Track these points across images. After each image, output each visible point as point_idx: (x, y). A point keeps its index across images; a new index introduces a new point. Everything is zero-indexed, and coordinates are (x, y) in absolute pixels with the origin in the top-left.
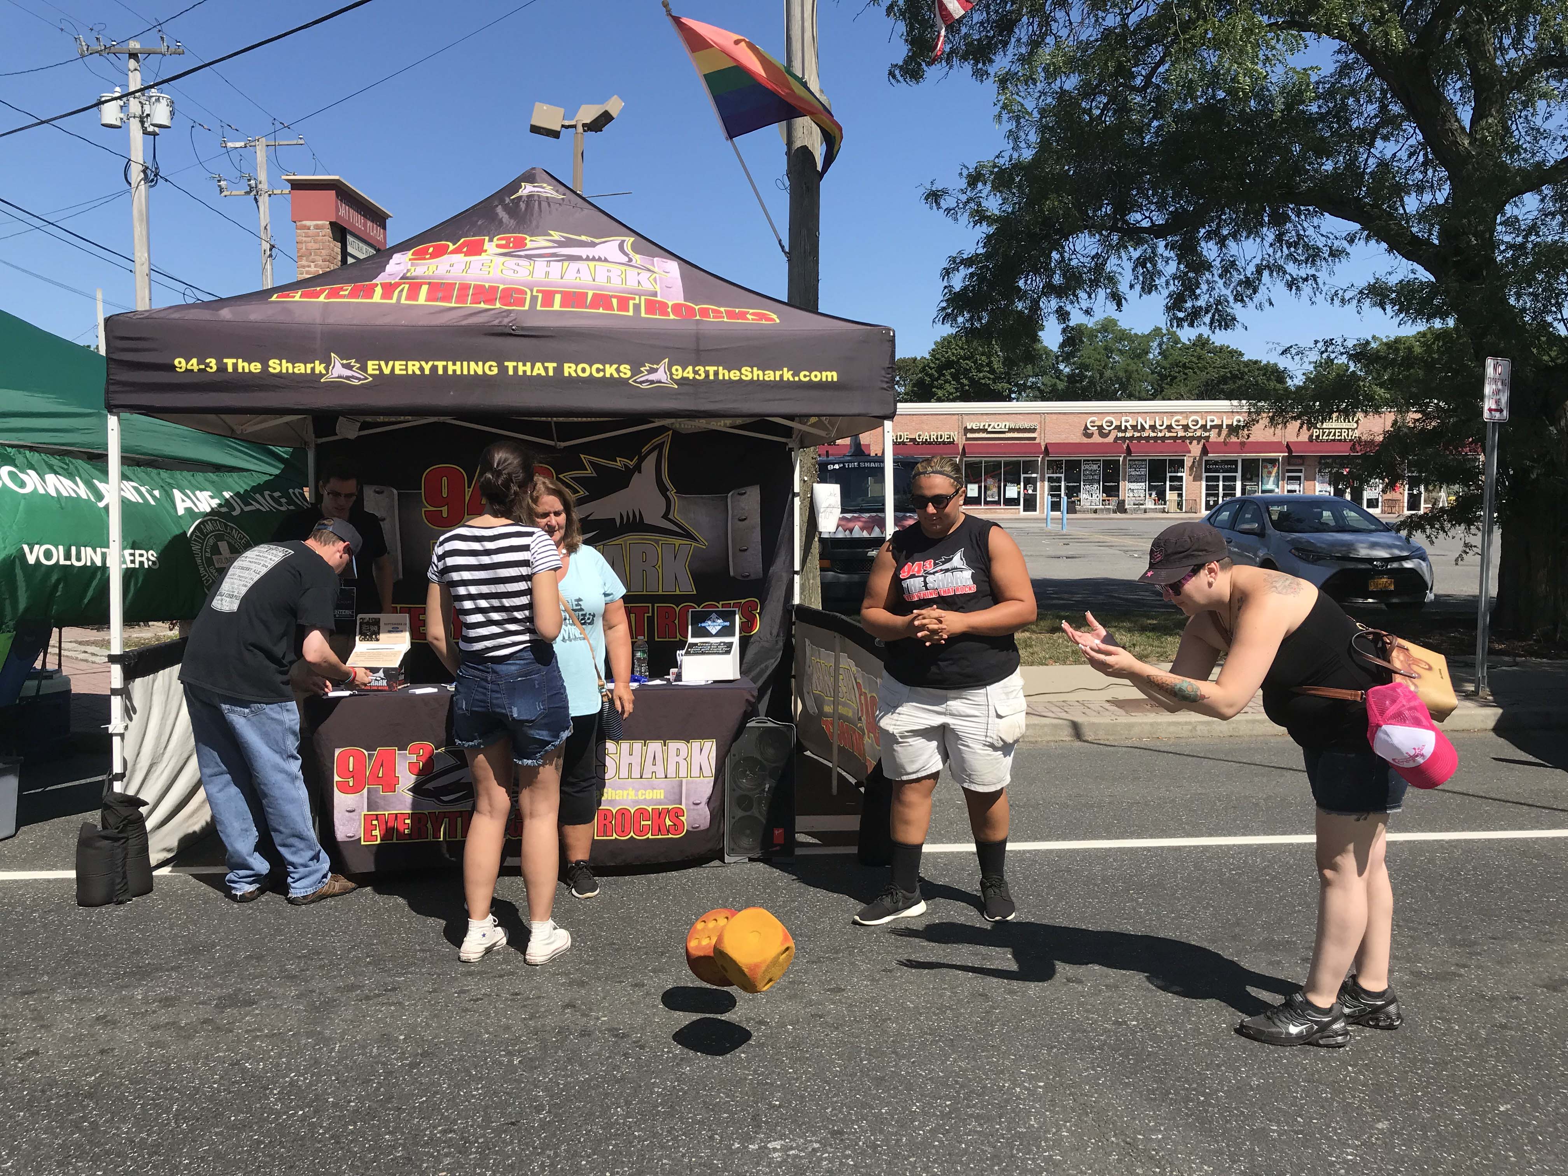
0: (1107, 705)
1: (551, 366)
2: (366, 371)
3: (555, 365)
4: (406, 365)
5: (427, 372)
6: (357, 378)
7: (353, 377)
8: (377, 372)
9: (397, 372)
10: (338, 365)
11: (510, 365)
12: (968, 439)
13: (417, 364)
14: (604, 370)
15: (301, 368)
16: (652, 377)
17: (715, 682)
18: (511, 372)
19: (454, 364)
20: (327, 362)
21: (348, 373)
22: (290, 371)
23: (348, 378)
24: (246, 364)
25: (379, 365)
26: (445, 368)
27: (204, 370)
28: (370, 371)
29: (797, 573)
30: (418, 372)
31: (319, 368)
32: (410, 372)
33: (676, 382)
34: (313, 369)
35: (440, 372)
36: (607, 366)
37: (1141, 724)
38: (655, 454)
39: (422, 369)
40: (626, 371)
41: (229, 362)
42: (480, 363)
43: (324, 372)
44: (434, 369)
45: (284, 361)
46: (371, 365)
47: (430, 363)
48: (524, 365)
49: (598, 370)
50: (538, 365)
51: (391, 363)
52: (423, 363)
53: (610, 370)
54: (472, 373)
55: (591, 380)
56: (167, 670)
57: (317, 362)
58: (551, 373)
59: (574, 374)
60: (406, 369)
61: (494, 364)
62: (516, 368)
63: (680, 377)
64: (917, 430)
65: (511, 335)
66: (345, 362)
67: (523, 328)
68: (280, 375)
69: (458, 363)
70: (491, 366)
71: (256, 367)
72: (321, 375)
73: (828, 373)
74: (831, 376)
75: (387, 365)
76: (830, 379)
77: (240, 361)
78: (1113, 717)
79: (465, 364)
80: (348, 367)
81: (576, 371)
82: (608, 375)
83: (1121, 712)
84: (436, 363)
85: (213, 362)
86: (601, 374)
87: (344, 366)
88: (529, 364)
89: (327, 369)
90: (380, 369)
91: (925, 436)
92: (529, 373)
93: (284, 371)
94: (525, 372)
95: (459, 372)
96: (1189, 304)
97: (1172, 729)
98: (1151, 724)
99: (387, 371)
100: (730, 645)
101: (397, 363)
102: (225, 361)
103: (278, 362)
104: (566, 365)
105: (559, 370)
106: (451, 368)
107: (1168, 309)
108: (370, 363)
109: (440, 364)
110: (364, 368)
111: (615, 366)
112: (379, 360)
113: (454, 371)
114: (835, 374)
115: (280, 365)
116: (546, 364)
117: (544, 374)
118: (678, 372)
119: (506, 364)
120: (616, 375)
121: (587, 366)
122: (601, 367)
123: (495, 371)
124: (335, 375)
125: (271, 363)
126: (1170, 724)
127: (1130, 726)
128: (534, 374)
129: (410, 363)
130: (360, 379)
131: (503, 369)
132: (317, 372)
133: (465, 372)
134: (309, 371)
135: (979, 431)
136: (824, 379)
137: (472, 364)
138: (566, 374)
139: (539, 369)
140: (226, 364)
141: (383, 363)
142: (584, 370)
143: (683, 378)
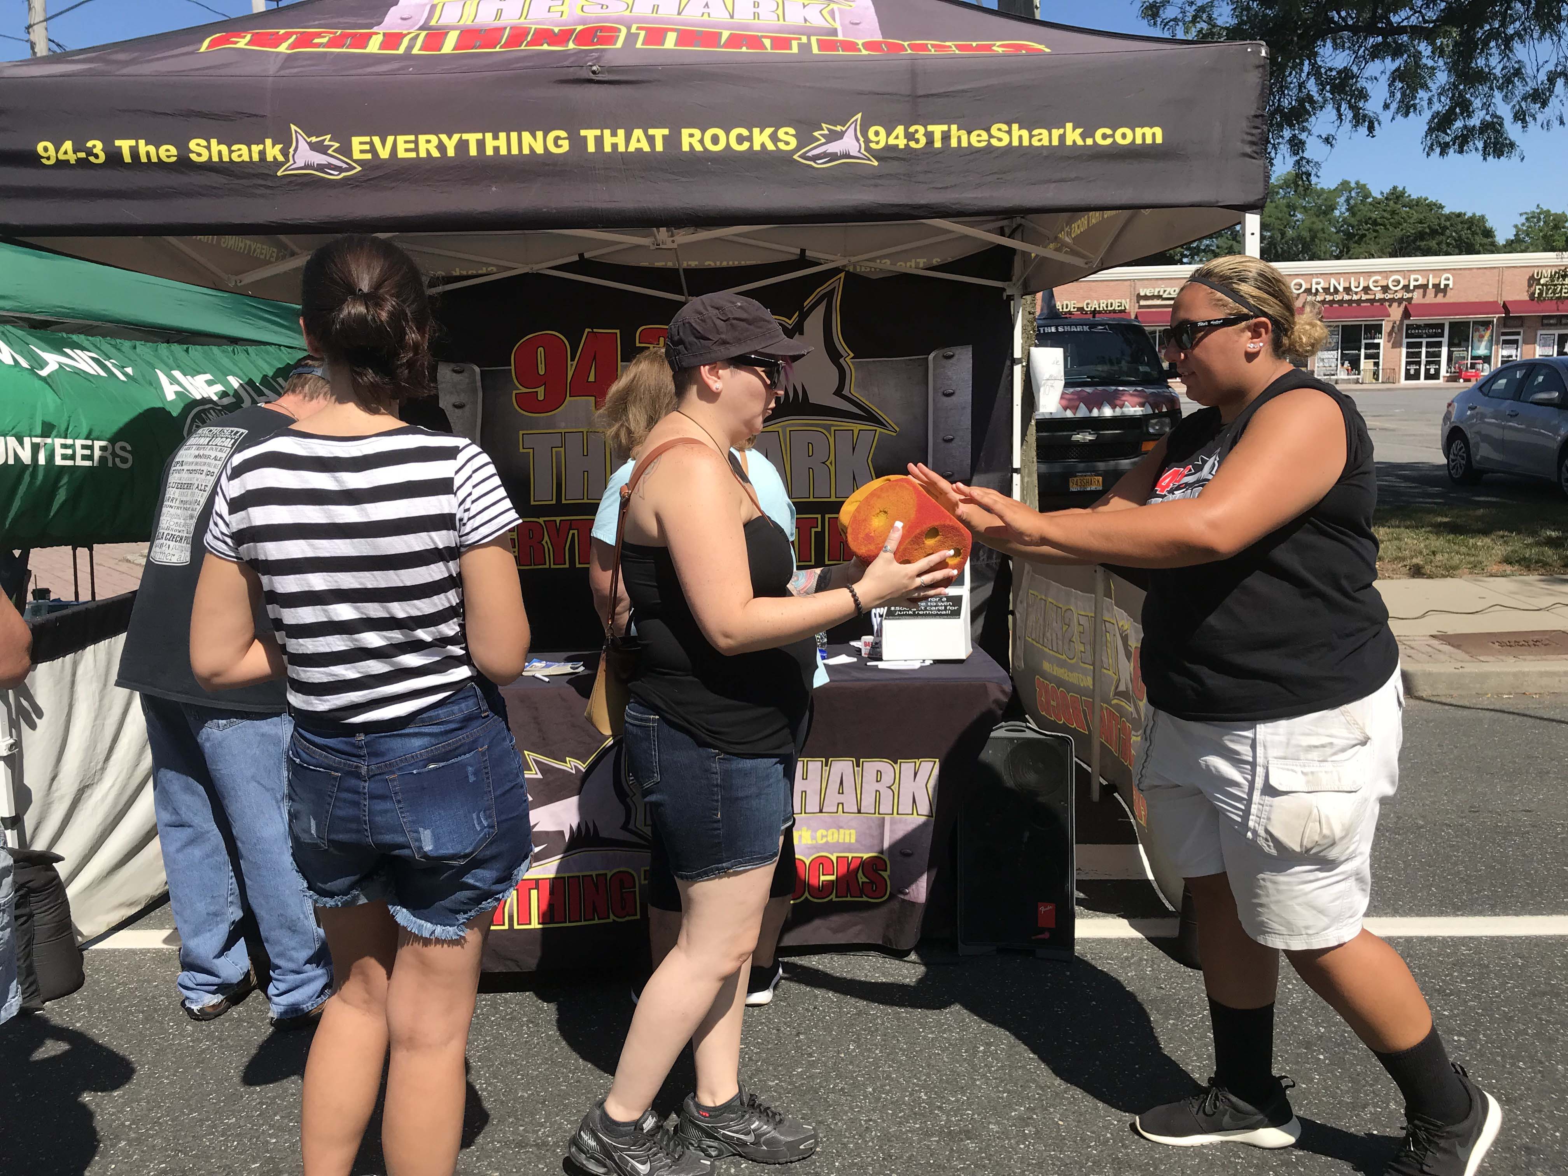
0: (1435, 643)
1: (659, 134)
2: (350, 156)
3: (666, 132)
4: (416, 142)
5: (451, 153)
6: (336, 168)
7: (330, 166)
8: (369, 156)
9: (401, 154)
10: (303, 146)
11: (590, 134)
12: (1141, 307)
13: (434, 139)
14: (750, 139)
15: (242, 153)
16: (835, 147)
17: (936, 662)
18: (591, 148)
19: (496, 137)
20: (285, 140)
21: (319, 159)
22: (226, 159)
23: (321, 168)
24: (152, 149)
25: (371, 143)
26: (481, 144)
27: (87, 159)
28: (357, 155)
29: (1017, 471)
30: (436, 154)
31: (273, 152)
32: (423, 154)
33: (877, 155)
34: (262, 153)
35: (473, 151)
36: (756, 131)
37: (1498, 674)
38: (820, 310)
39: (441, 147)
40: (788, 138)
41: (125, 145)
42: (540, 134)
43: (281, 158)
44: (462, 146)
45: (214, 142)
46: (357, 144)
47: (456, 137)
48: (614, 134)
49: (740, 139)
50: (638, 133)
51: (390, 139)
52: (444, 137)
53: (761, 138)
54: (526, 151)
55: (728, 158)
56: (103, 644)
57: (268, 142)
58: (659, 147)
59: (698, 148)
60: (416, 149)
61: (563, 134)
62: (599, 140)
63: (882, 144)
64: (1085, 298)
65: (590, 81)
66: (314, 139)
67: (611, 70)
68: (208, 167)
69: (503, 135)
70: (557, 138)
71: (168, 152)
72: (277, 164)
73: (1148, 131)
74: (1153, 135)
75: (384, 143)
76: (1149, 141)
77: (142, 142)
78: (1459, 665)
79: (514, 135)
80: (319, 148)
81: (701, 141)
82: (757, 147)
83: (1459, 654)
84: (465, 136)
85: (97, 146)
86: (746, 145)
87: (313, 147)
88: (621, 132)
89: (285, 152)
90: (373, 150)
91: (1094, 305)
92: (621, 148)
93: (215, 159)
94: (615, 146)
95: (503, 151)
96: (1459, 124)
97: (1545, 681)
98: (1515, 675)
99: (384, 153)
100: (957, 600)
101: (401, 139)
102: (118, 143)
103: (203, 142)
104: (685, 132)
105: (673, 141)
106: (490, 144)
107: (1430, 131)
108: (356, 141)
109: (472, 138)
110: (346, 150)
111: (769, 131)
112: (370, 135)
113: (496, 149)
114: (1158, 131)
115: (208, 148)
116: (651, 132)
117: (647, 148)
118: (879, 138)
119: (583, 133)
120: (770, 146)
121: (720, 133)
122: (745, 132)
123: (565, 146)
124: (300, 163)
125: (192, 145)
126: (1542, 674)
127: (1485, 676)
128: (631, 149)
129: (422, 138)
130: (340, 170)
131: (578, 143)
132: (270, 158)
133: (515, 151)
134: (256, 158)
135: (1153, 297)
136: (1139, 141)
137: (526, 136)
138: (686, 148)
139: (639, 141)
140: (120, 147)
141: (376, 140)
142: (715, 140)
143: (888, 147)
